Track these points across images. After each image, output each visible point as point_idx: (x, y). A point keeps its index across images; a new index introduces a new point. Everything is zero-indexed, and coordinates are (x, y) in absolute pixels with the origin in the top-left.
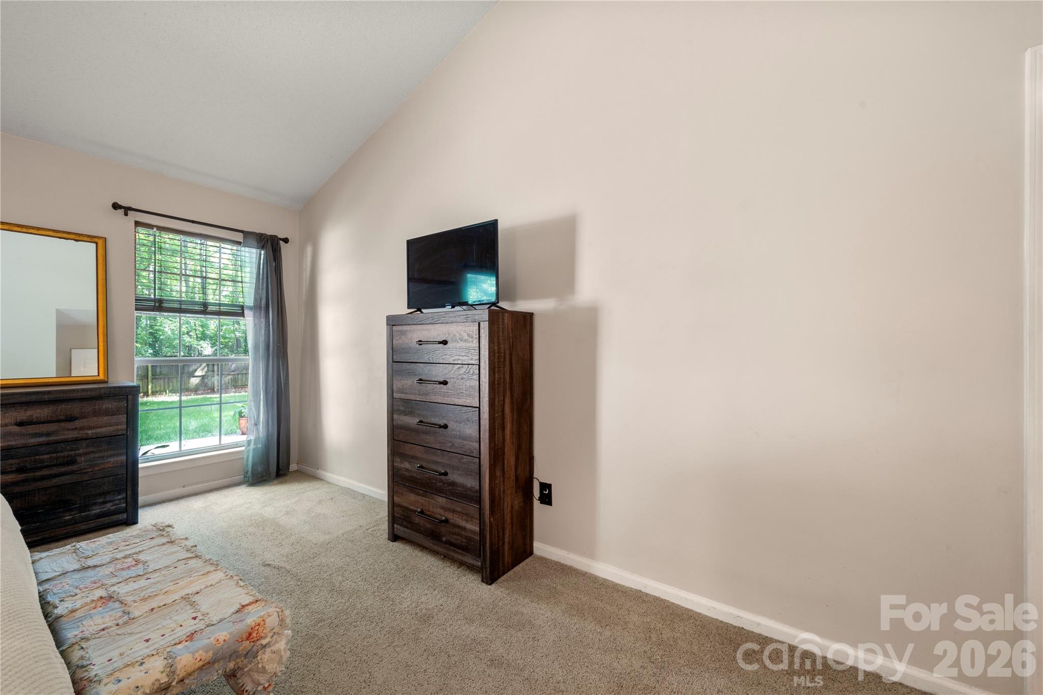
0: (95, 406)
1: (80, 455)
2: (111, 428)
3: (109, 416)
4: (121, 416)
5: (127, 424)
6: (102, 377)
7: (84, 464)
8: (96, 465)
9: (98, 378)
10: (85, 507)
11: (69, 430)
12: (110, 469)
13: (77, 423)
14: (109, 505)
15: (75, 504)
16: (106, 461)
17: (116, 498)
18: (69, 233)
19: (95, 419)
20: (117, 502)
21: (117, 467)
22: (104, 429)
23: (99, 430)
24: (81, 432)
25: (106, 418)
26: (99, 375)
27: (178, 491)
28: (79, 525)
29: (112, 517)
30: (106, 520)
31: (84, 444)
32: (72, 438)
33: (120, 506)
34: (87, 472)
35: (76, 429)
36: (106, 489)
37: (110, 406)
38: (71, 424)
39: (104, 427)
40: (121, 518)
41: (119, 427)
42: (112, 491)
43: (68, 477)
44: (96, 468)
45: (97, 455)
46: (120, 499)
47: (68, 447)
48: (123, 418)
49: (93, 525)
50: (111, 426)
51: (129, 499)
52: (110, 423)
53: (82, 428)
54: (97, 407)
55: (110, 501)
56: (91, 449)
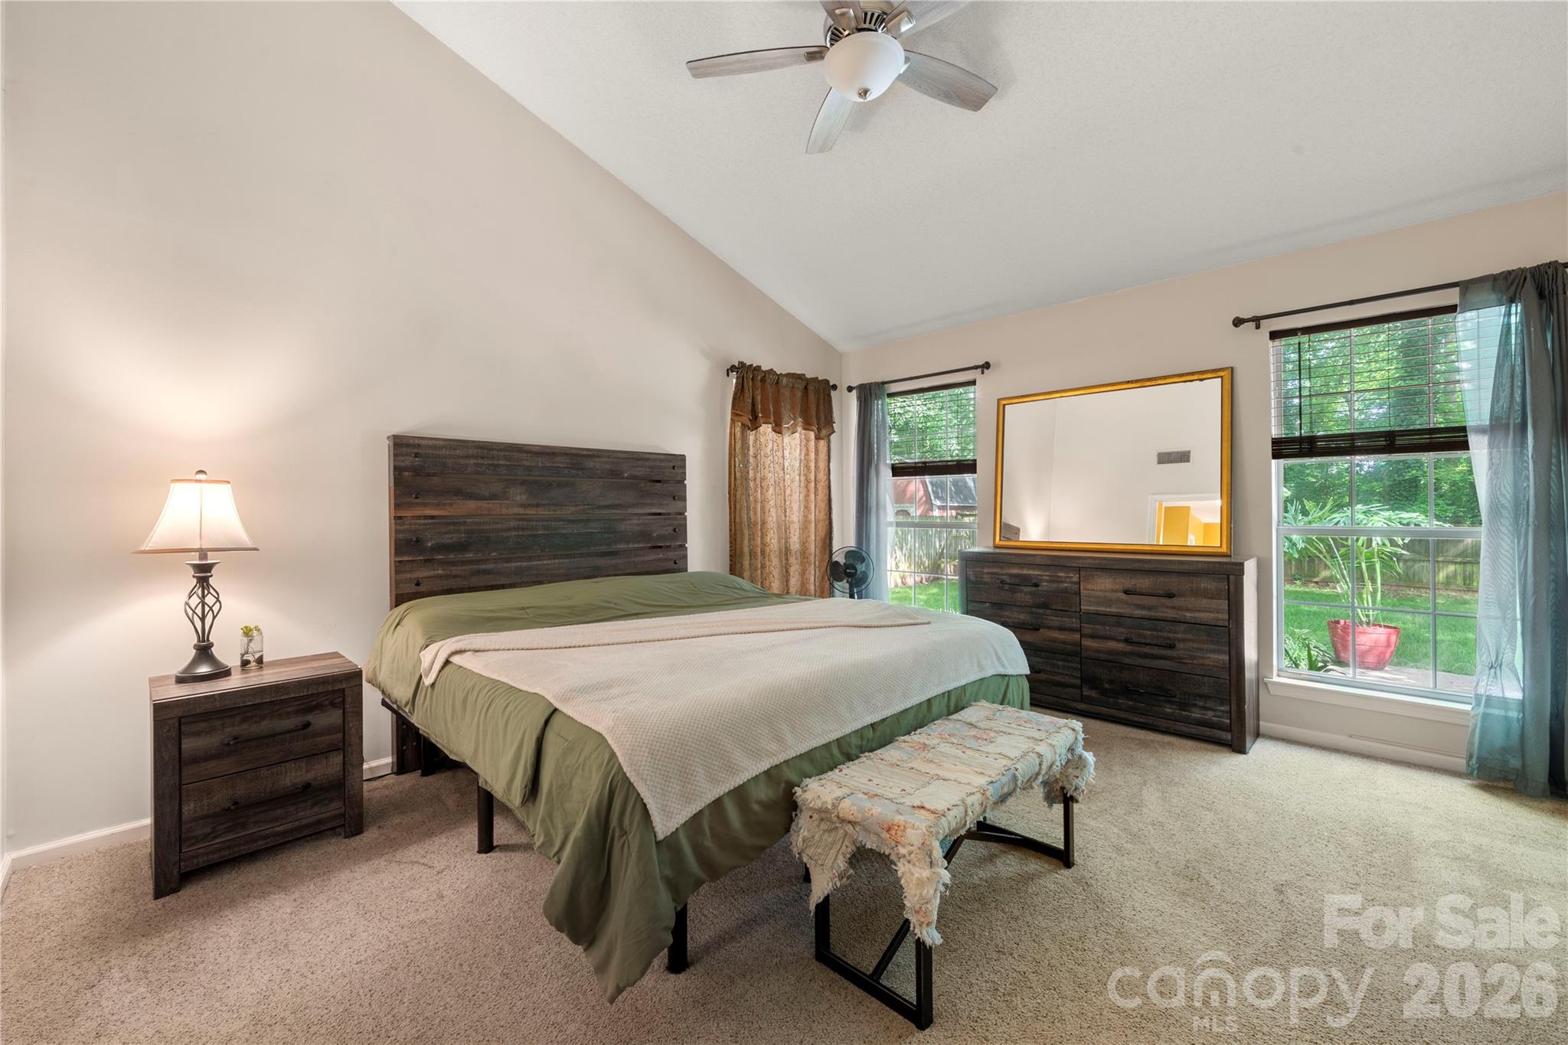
0: (1193, 583)
1: (1179, 640)
2: (1211, 615)
3: (1209, 598)
4: (1221, 601)
5: (1229, 613)
6: (1224, 549)
7: (1182, 652)
8: (1195, 658)
9: (1220, 550)
10: (1184, 706)
11: (1167, 607)
12: (1210, 667)
13: (1175, 602)
14: (1210, 714)
15: (1175, 697)
16: (1206, 656)
17: (1219, 708)
18: (1192, 374)
19: (1193, 599)
20: (1220, 714)
21: (1218, 667)
22: (1203, 615)
23: (1197, 615)
24: (1179, 613)
25: (1204, 601)
26: (1221, 547)
27: (1342, 740)
28: (1180, 724)
29: (1215, 731)
30: (1208, 732)
31: (1183, 627)
32: (1171, 617)
33: (1223, 720)
34: (1186, 663)
35: (1174, 608)
36: (1207, 691)
37: (1209, 587)
38: (1169, 600)
39: (1203, 612)
40: (1224, 737)
41: (1220, 616)
42: (1214, 697)
43: (1168, 663)
44: (1195, 662)
45: (1195, 645)
46: (1223, 711)
47: (1167, 628)
48: (1224, 604)
49: (1193, 731)
50: (1210, 612)
51: (1233, 715)
52: (1209, 608)
53: (1180, 608)
54: (1195, 585)
55: (1212, 710)
56: (1190, 636)
